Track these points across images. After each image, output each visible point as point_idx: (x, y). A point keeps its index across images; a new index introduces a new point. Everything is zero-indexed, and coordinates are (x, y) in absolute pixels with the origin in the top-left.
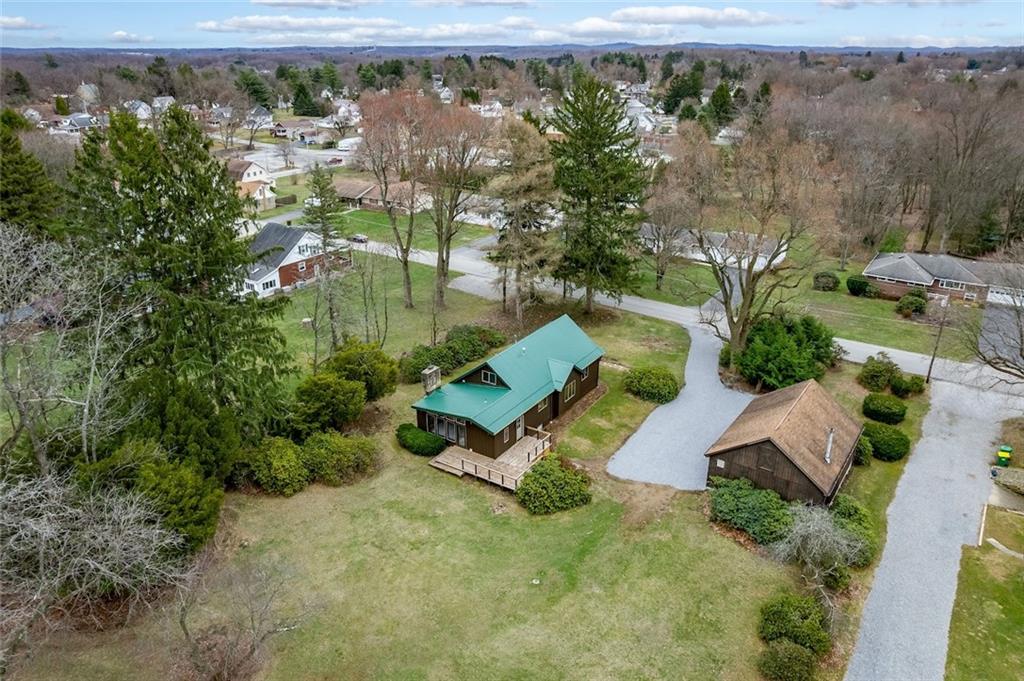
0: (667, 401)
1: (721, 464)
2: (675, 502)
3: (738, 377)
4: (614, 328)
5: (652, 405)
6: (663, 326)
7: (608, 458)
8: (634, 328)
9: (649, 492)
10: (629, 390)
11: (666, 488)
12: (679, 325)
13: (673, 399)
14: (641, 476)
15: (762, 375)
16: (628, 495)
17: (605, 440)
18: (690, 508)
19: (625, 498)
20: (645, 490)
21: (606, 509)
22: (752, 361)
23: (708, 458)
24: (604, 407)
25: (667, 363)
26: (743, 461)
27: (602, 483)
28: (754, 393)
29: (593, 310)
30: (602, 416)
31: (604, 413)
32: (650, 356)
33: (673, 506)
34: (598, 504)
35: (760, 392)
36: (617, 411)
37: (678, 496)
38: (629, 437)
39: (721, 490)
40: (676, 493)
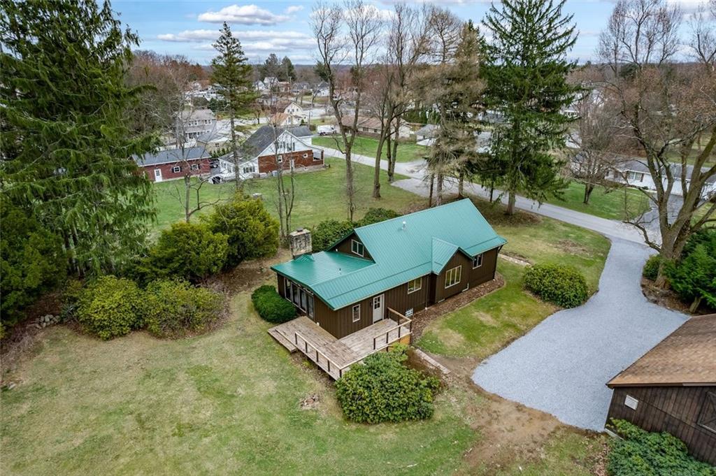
0: (572, 306)
1: (631, 402)
2: (552, 443)
3: (666, 291)
4: (532, 230)
5: (553, 308)
6: (583, 234)
7: (480, 361)
8: (551, 232)
9: (518, 419)
10: (528, 288)
11: (544, 416)
12: (602, 234)
13: (579, 304)
14: (513, 394)
15: (702, 291)
16: (488, 418)
17: (483, 340)
18: (573, 458)
19: (483, 422)
20: (515, 415)
21: (448, 432)
22: (689, 273)
23: (612, 391)
24: (495, 301)
25: (580, 267)
26: (670, 407)
27: (459, 393)
28: (686, 313)
29: (513, 213)
30: (488, 311)
31: (493, 308)
32: (562, 259)
33: (549, 448)
34: (442, 423)
35: (696, 313)
36: (508, 308)
37: (559, 434)
38: (513, 340)
39: (629, 446)
40: (558, 428)
